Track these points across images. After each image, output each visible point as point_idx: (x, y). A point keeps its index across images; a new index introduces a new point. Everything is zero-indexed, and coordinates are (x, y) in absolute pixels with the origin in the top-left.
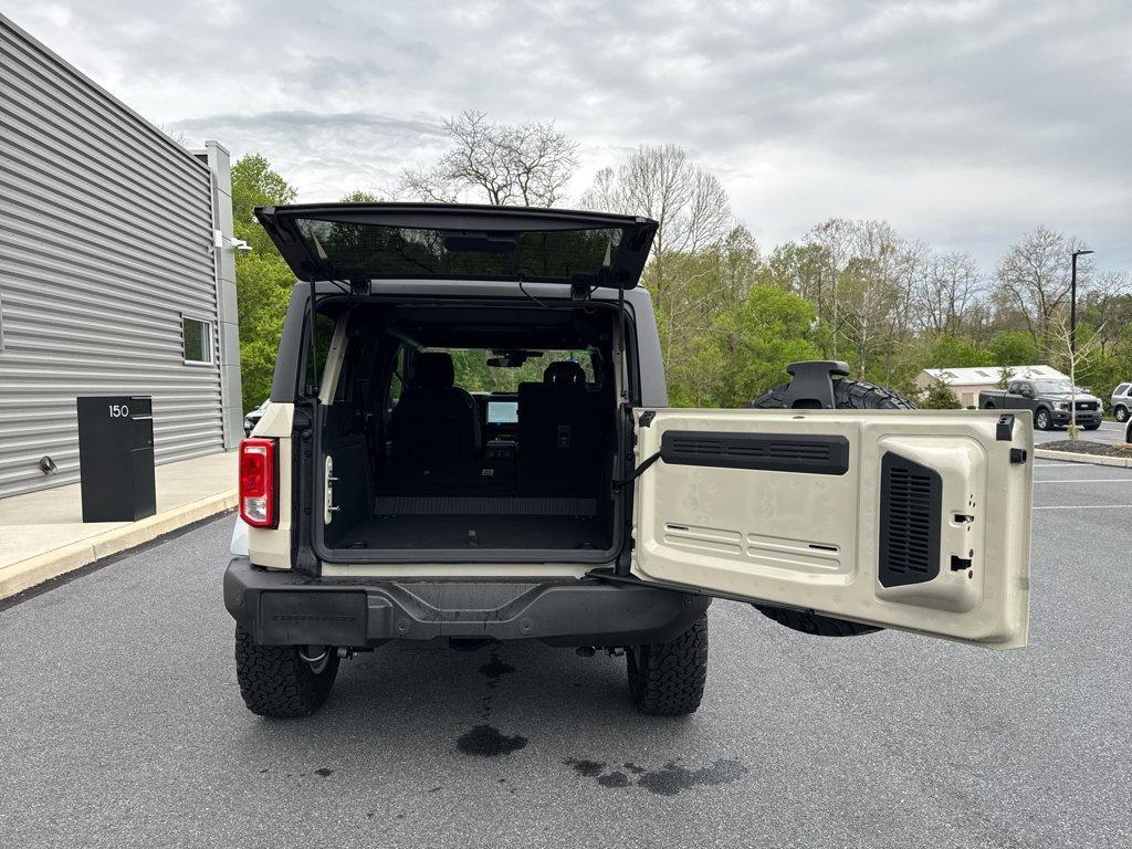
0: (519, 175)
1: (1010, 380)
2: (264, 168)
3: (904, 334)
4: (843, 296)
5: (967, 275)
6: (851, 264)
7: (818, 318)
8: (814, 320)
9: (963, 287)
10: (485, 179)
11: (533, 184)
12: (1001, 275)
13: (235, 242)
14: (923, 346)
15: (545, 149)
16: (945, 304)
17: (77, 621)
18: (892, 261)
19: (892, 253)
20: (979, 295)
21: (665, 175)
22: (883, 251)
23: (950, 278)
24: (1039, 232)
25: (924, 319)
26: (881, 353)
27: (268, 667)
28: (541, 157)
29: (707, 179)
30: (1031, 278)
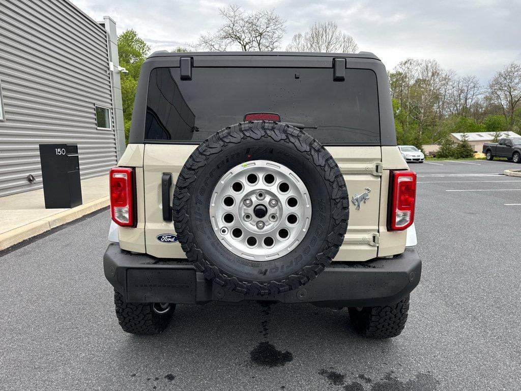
0: (256, 37)
1: (498, 138)
2: (135, 36)
3: (441, 116)
4: (412, 97)
5: (474, 87)
6: (416, 81)
7: (400, 108)
8: (398, 109)
9: (472, 93)
10: (240, 39)
11: (263, 41)
12: (491, 86)
13: (120, 68)
14: (450, 122)
15: (269, 24)
16: (462, 101)
17: (36, 265)
18: (437, 80)
19: (437, 76)
20: (479, 96)
21: (328, 36)
22: (433, 75)
23: (465, 88)
24: (512, 65)
25: (452, 109)
26: (430, 126)
27: (135, 309)
28: (267, 27)
29: (348, 39)
30: (506, 88)
